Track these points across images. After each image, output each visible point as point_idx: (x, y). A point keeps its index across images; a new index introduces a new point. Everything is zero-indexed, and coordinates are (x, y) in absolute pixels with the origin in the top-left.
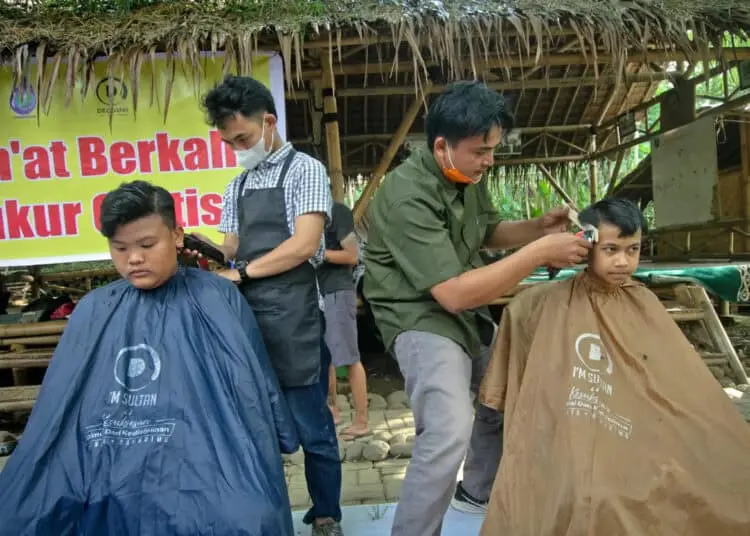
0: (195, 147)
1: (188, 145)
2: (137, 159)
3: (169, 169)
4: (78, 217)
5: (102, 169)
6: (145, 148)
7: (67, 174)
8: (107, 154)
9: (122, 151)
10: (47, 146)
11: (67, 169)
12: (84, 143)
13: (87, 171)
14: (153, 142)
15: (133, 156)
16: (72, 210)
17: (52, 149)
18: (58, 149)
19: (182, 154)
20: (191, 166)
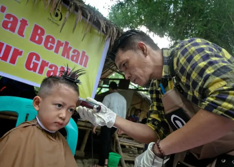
0: (76, 53)
1: (74, 51)
2: (55, 46)
3: (64, 56)
4: (19, 57)
5: (39, 42)
6: (59, 44)
7: (23, 36)
8: (44, 37)
9: (51, 40)
10: (20, 19)
11: (24, 34)
12: (36, 28)
13: (33, 39)
14: (63, 43)
15: (54, 44)
16: (17, 53)
17: (21, 21)
18: (24, 23)
19: (71, 53)
20: (72, 60)
